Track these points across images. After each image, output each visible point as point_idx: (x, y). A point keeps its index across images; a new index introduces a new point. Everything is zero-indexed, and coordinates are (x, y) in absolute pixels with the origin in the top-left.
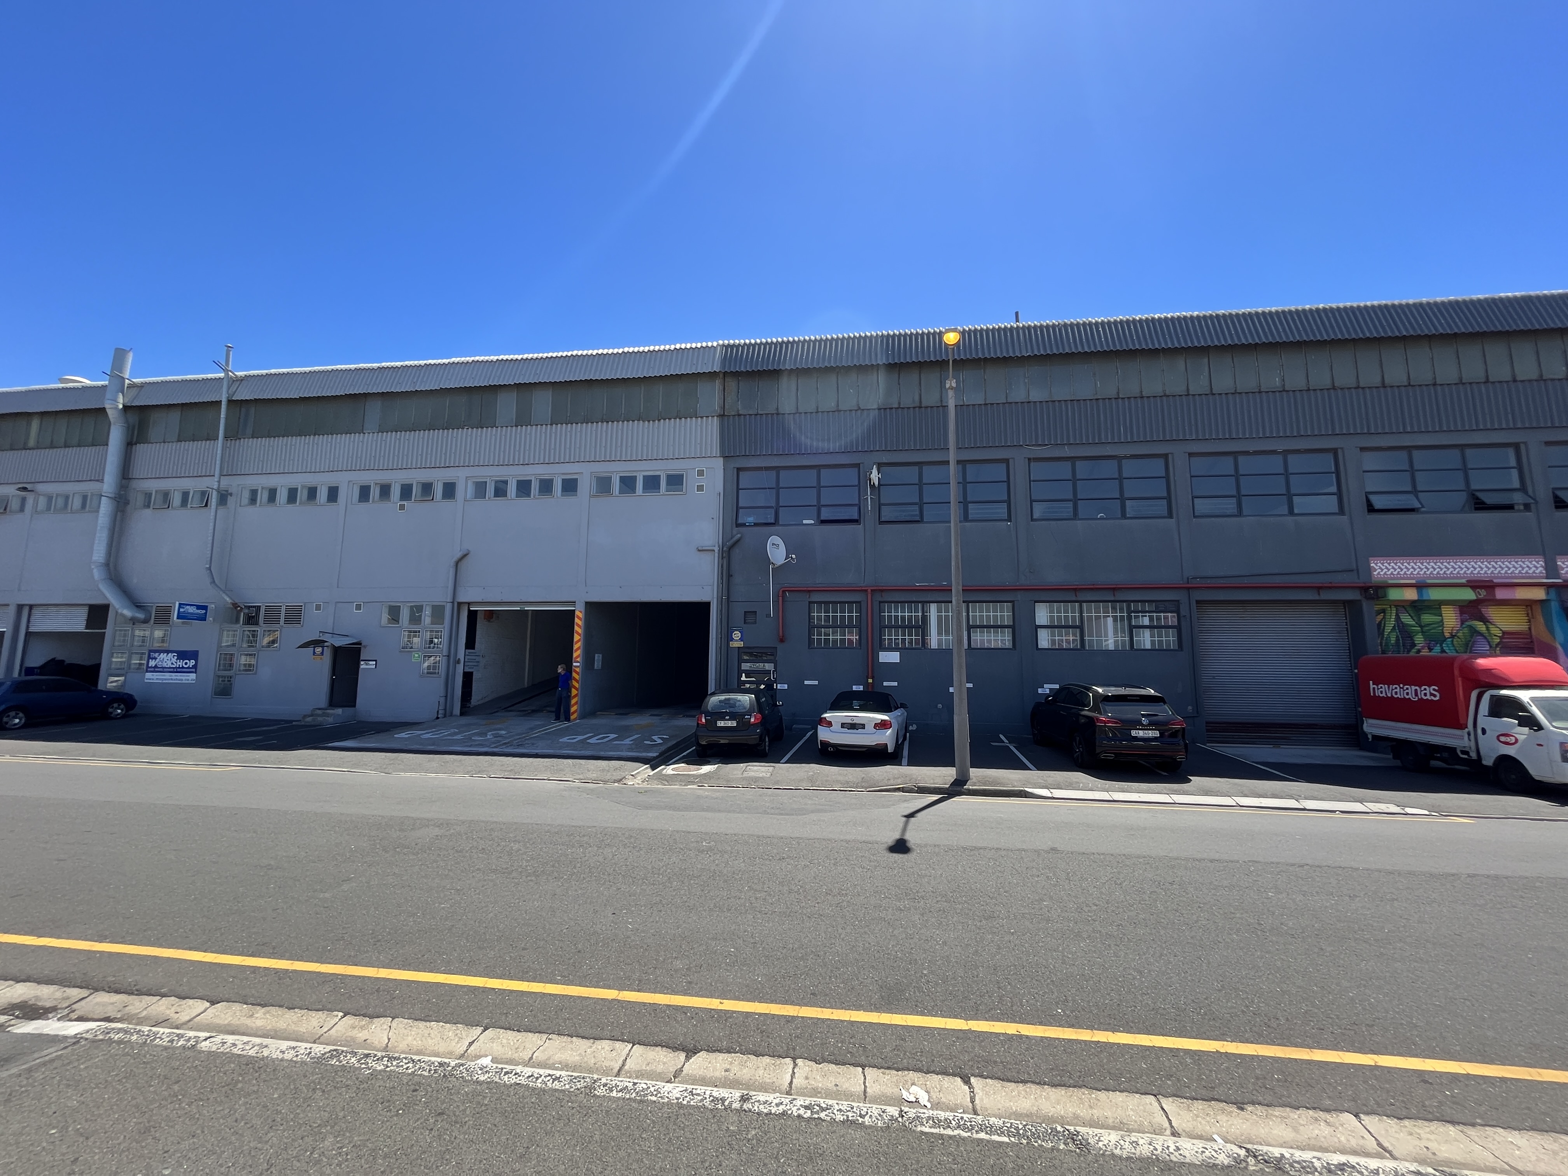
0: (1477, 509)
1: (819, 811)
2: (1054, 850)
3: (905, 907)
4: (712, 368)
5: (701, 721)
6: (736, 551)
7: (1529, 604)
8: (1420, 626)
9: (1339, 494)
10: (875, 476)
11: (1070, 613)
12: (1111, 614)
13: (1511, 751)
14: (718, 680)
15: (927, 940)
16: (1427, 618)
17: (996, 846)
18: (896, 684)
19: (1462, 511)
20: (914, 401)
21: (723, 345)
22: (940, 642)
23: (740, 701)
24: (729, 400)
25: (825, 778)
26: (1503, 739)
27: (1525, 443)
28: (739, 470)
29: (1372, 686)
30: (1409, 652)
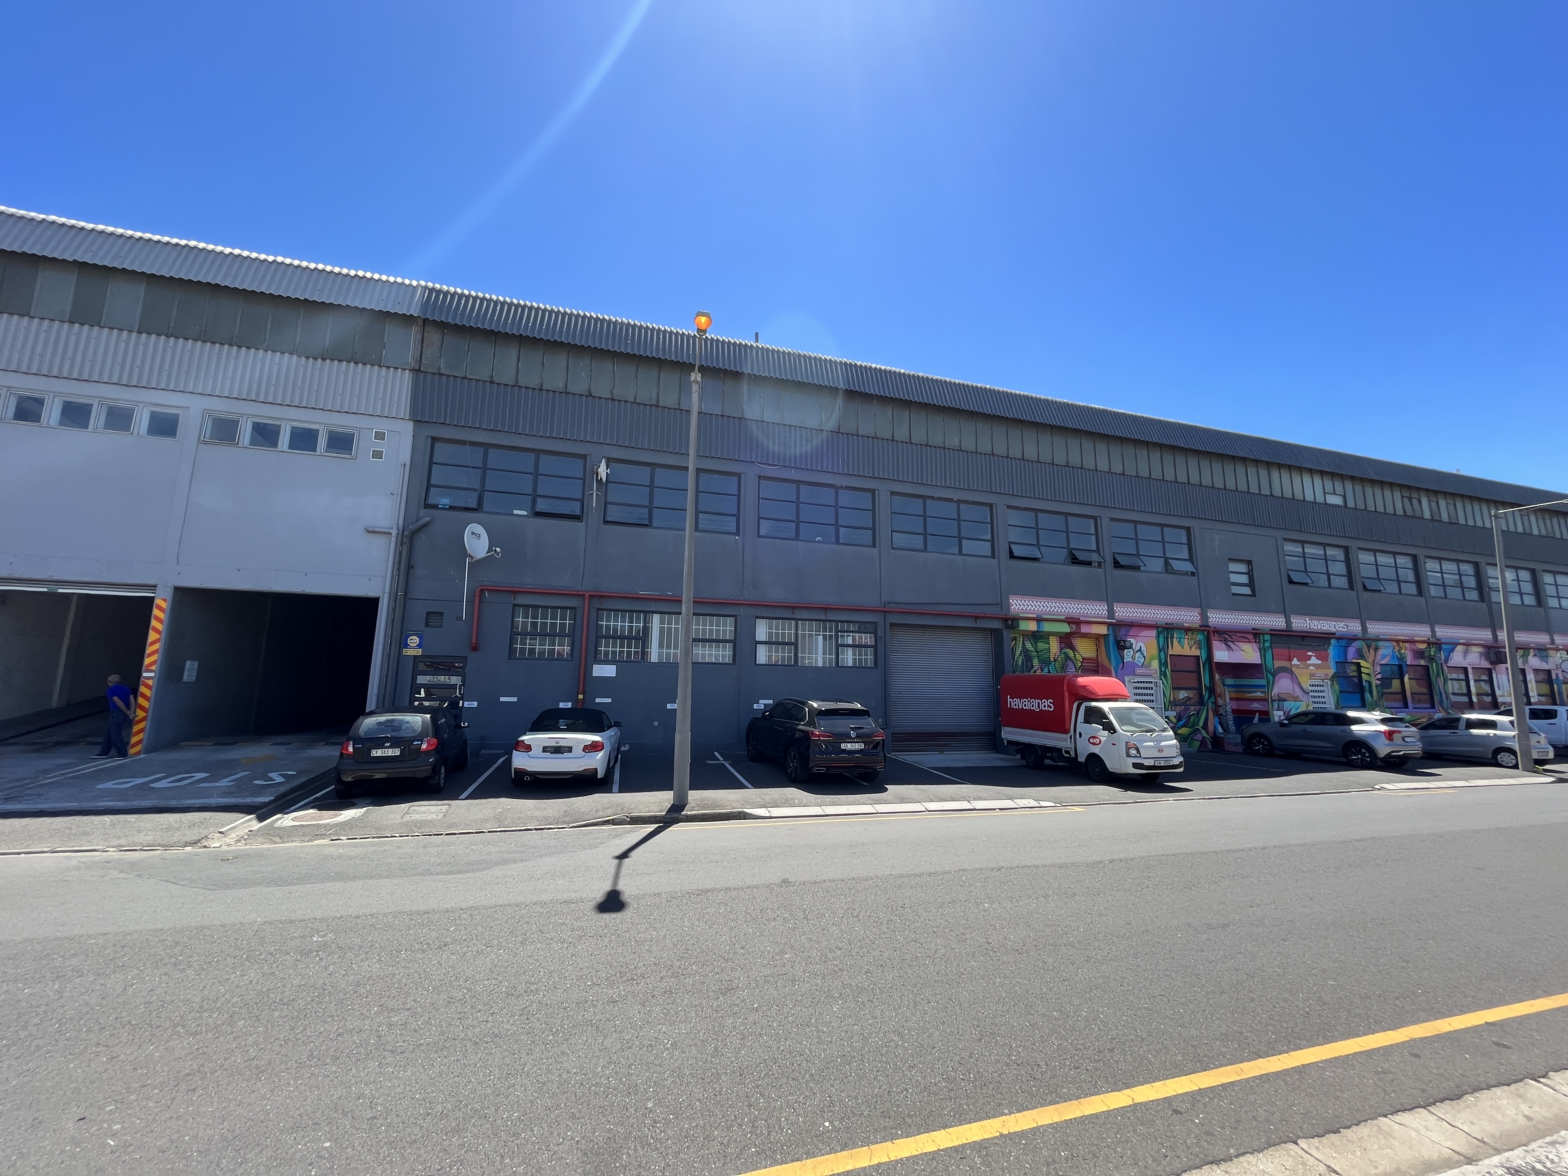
0: (1073, 563)
1: (505, 862)
2: (785, 881)
3: (619, 995)
4: (409, 309)
5: (347, 750)
6: (423, 536)
7: (1097, 637)
8: (1037, 652)
9: (992, 541)
10: (603, 471)
11: (786, 631)
12: (821, 633)
13: (1096, 750)
14: (381, 698)
15: (651, 1045)
16: (1041, 646)
17: (725, 885)
18: (609, 700)
19: (1064, 564)
20: (650, 399)
21: (426, 287)
22: (660, 655)
23: (408, 722)
24: (427, 353)
25: (517, 815)
26: (1091, 740)
27: (1100, 517)
28: (434, 440)
29: (1009, 700)
30: (1029, 672)
